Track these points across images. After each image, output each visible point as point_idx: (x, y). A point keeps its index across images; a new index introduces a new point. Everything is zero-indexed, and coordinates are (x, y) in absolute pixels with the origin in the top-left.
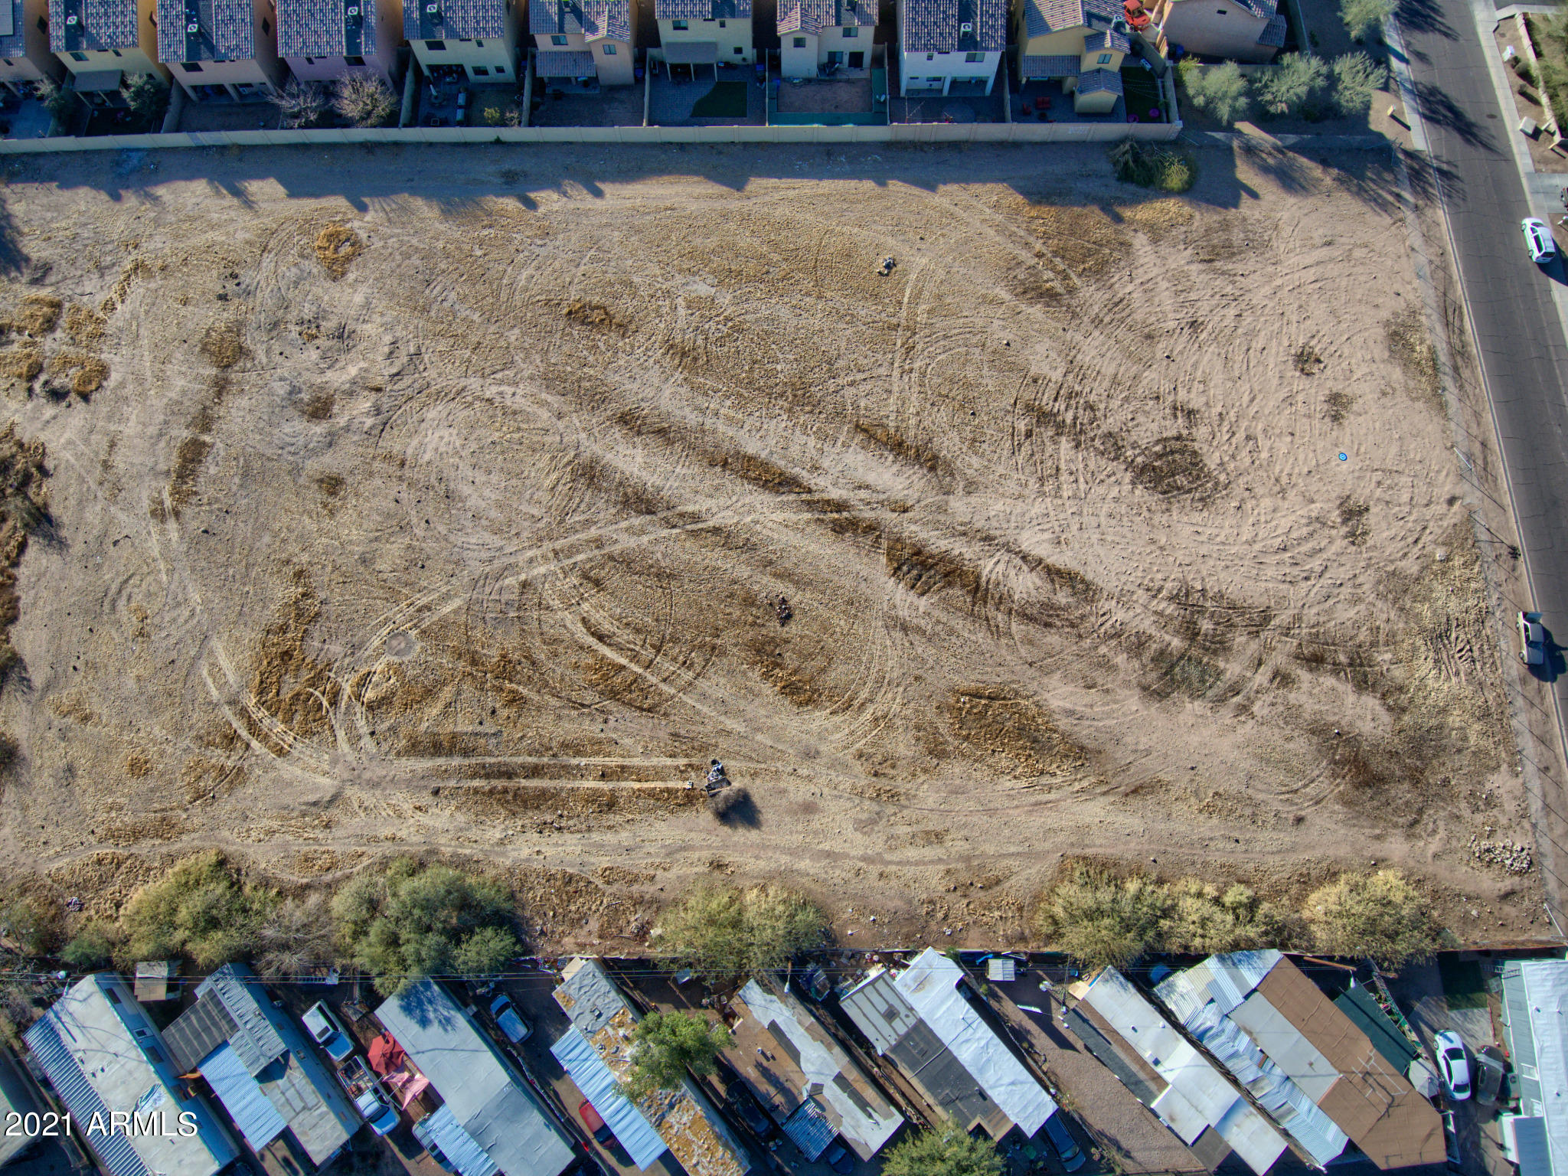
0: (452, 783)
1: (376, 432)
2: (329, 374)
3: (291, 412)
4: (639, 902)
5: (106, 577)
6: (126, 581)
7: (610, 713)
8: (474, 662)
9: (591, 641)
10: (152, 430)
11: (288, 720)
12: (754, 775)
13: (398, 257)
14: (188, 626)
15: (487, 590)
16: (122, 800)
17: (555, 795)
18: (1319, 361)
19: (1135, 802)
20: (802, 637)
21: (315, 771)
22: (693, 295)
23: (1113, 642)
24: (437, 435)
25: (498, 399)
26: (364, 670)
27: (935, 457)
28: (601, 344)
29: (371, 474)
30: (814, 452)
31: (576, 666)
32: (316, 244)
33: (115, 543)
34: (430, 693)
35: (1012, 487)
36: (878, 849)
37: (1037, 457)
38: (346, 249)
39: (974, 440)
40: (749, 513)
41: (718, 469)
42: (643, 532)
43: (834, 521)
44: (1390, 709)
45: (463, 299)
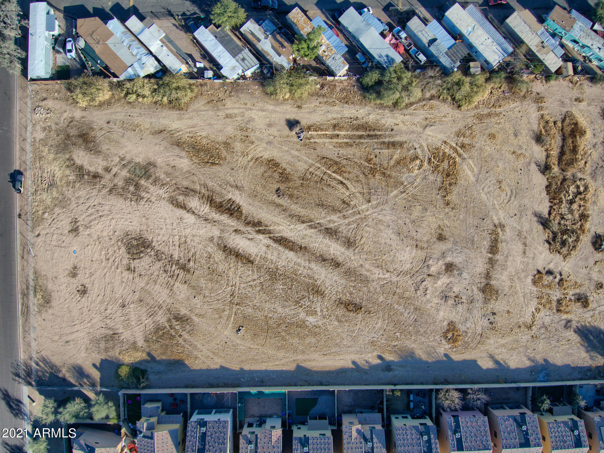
0: (387, 133)
1: (428, 258)
2: (448, 281)
3: (461, 266)
4: (324, 96)
5: (516, 202)
6: (509, 201)
7: (337, 157)
8: (384, 173)
9: (345, 182)
10: (511, 258)
11: (444, 153)
12: (288, 136)
13: (428, 332)
14: (484, 185)
15: (382, 199)
16: (496, 126)
17: (353, 129)
18: (78, 291)
19: (161, 128)
20: (272, 183)
21: (433, 137)
22: (314, 317)
23: (164, 182)
24: (406, 257)
25: (385, 272)
26: (421, 170)
27: (224, 251)
28: (348, 295)
29: (427, 242)
30: (268, 253)
31: (349, 173)
32: (461, 338)
33: (516, 215)
34: (398, 163)
35: (197, 240)
36: (247, 113)
37: (187, 251)
38: (450, 335)
39: (209, 258)
40: (292, 229)
41: (303, 246)
42: (329, 221)
43: (261, 226)
44: (73, 160)
45: (402, 314)
